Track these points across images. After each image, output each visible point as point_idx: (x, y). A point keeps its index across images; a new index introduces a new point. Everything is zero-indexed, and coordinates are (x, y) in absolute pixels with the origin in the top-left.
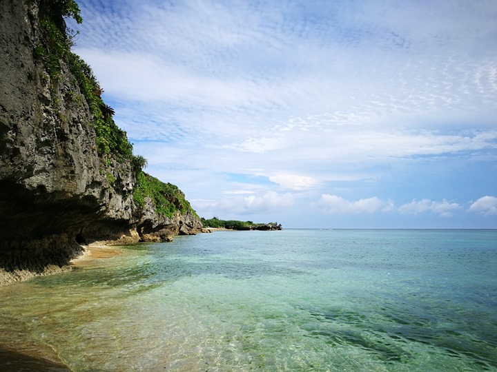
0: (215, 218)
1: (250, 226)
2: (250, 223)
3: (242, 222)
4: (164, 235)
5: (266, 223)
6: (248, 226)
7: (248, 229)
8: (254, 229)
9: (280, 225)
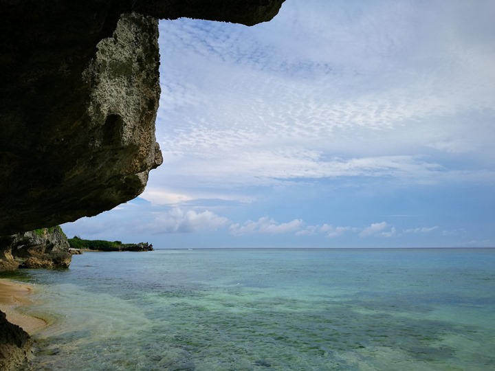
0: (76, 237)
1: (119, 247)
2: (119, 243)
3: (110, 242)
4: (59, 258)
5: (137, 243)
6: (116, 246)
7: (117, 250)
8: (124, 250)
9: (151, 245)
